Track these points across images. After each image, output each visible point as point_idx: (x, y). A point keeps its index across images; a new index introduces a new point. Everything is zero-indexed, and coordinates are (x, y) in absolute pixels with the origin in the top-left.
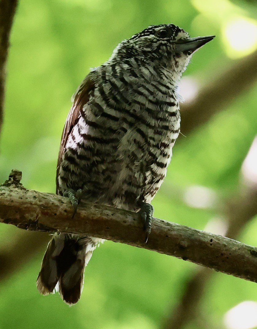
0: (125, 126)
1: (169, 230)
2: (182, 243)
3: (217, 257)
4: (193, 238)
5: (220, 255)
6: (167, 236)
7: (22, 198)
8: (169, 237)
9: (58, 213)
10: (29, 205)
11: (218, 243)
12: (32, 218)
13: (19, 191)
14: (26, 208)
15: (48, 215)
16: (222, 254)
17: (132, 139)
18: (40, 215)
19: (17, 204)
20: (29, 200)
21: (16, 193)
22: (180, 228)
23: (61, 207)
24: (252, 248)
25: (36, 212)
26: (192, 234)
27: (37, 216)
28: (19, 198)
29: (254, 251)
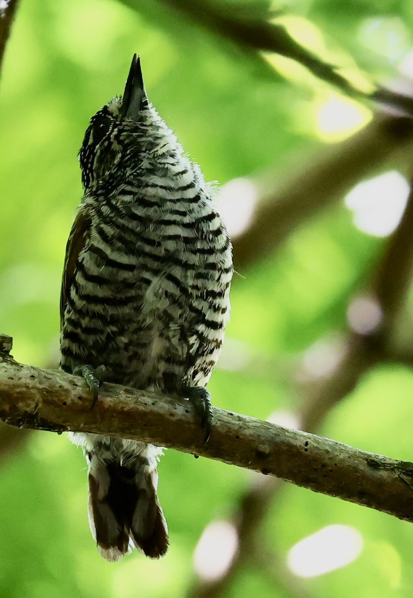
0: (147, 275)
1: (241, 427)
2: (261, 448)
3: (316, 470)
4: (278, 439)
5: (319, 466)
6: (238, 437)
7: (13, 379)
8: (241, 439)
9: (69, 402)
10: (24, 389)
11: (317, 447)
12: (28, 409)
13: (9, 366)
14: (19, 393)
15: (53, 404)
16: (323, 466)
17: (160, 291)
18: (40, 405)
19: (6, 388)
20: (23, 381)
21: (3, 370)
22: (258, 425)
23: (73, 393)
24: (370, 456)
25: (34, 400)
26: (277, 433)
27: (37, 405)
28: (9, 378)
29: (373, 461)
